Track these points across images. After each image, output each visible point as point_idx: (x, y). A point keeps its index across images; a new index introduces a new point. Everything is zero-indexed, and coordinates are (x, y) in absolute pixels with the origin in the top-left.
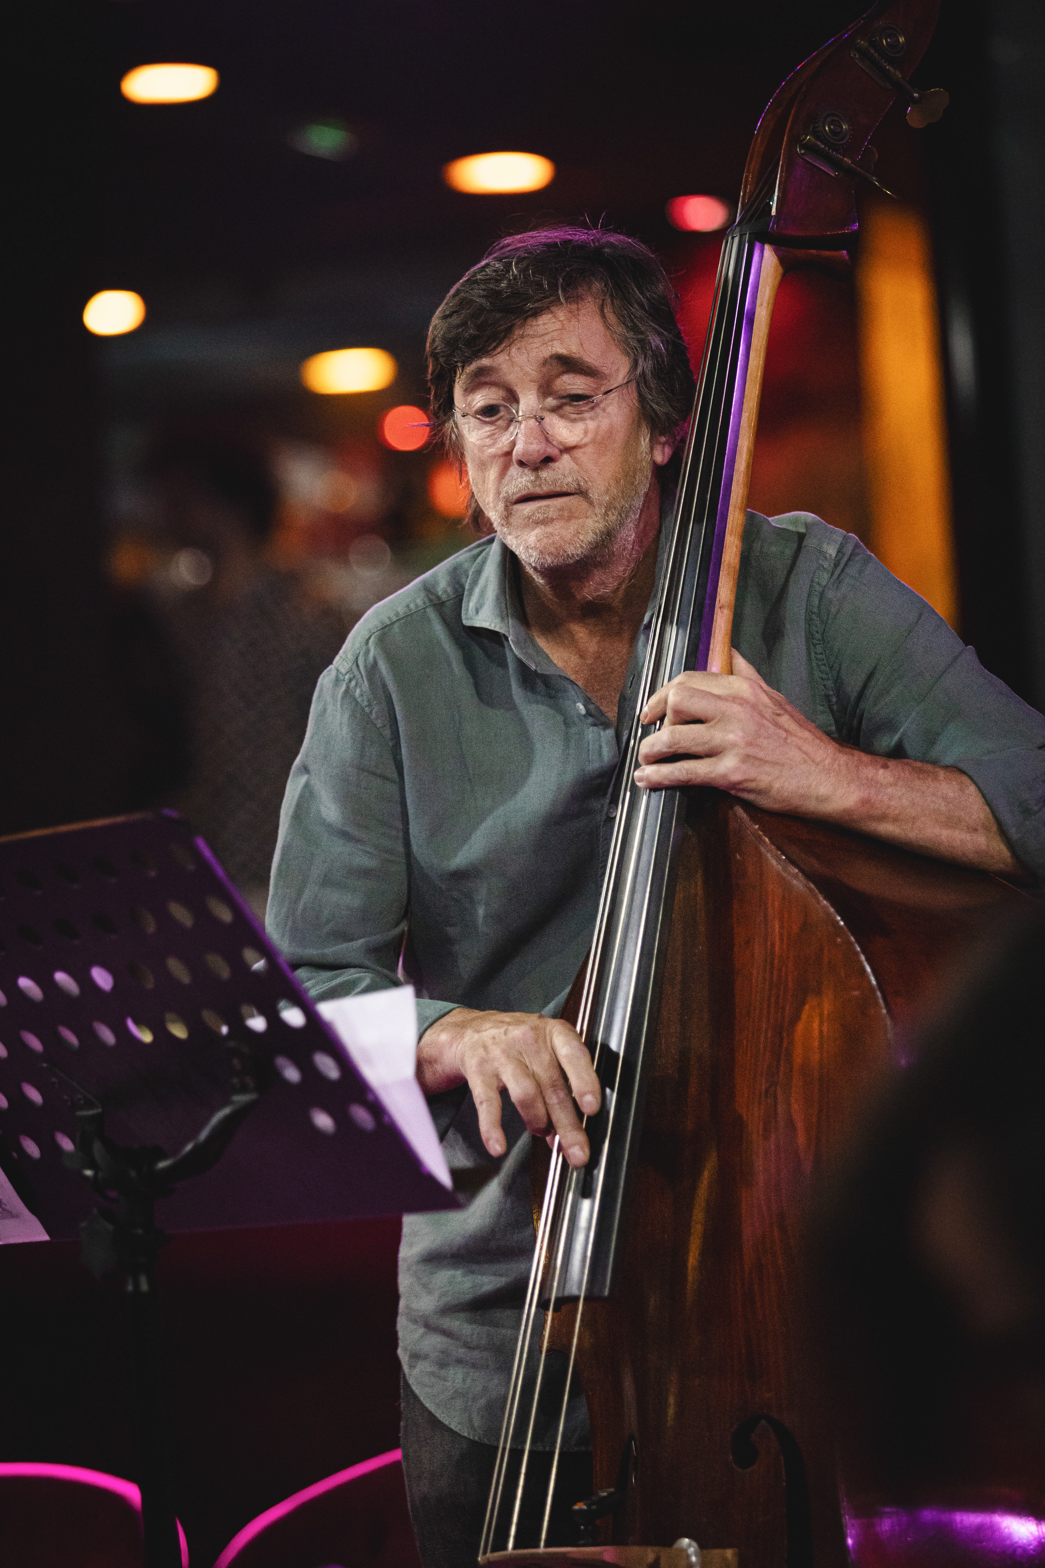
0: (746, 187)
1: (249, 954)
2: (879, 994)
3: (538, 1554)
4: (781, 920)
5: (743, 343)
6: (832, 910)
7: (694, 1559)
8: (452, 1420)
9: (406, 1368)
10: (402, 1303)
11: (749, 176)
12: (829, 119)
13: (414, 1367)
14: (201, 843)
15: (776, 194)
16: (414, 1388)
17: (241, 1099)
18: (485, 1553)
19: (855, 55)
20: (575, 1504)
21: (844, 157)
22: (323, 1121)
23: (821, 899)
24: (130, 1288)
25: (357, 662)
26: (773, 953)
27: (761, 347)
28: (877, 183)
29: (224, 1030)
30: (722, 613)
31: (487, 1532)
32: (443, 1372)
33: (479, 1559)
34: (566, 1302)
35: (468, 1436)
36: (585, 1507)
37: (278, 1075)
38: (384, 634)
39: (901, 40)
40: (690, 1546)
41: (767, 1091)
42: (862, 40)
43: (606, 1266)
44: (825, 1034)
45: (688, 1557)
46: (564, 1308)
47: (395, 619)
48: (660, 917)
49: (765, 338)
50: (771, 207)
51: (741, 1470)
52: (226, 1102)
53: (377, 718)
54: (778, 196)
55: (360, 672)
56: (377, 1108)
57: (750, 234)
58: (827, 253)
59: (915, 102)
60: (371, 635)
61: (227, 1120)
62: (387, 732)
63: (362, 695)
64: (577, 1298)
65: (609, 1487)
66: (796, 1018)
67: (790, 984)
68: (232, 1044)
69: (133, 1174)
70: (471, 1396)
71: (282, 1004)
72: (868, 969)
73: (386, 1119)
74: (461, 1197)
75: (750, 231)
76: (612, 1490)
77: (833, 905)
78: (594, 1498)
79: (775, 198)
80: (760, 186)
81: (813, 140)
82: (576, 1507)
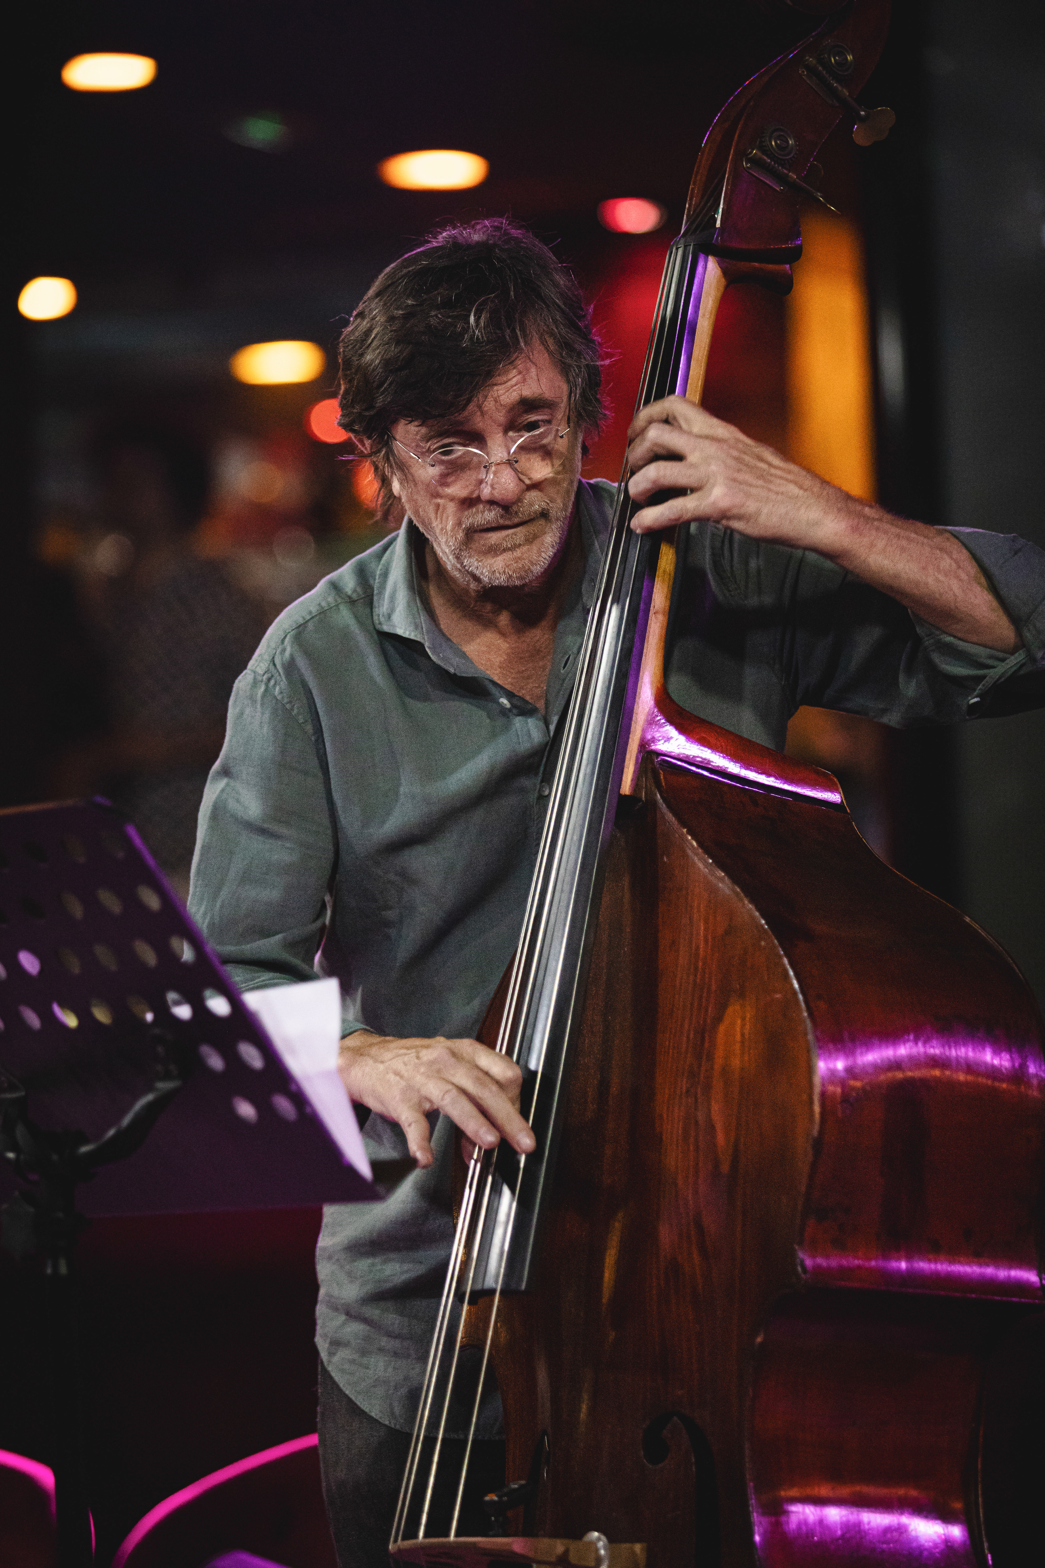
0: (691, 200)
1: (175, 942)
2: (801, 997)
3: (450, 1543)
4: (706, 922)
5: (684, 353)
6: (757, 914)
7: (602, 1552)
8: (374, 1407)
9: (324, 1355)
10: (322, 1292)
11: (694, 188)
12: (776, 134)
13: (334, 1354)
14: (132, 831)
15: (721, 206)
16: (333, 1374)
17: (164, 1086)
18: (396, 1541)
19: (803, 72)
20: (486, 1494)
21: (789, 172)
22: (246, 1110)
23: (746, 902)
24: (49, 1271)
25: (274, 661)
26: (697, 954)
27: (702, 357)
28: (821, 199)
29: (149, 1017)
30: (656, 618)
31: (399, 1520)
32: (365, 1360)
33: (390, 1547)
34: (481, 1296)
35: (389, 1425)
36: (496, 1498)
37: (201, 1063)
38: (300, 632)
39: (849, 58)
40: (599, 1539)
41: (688, 1091)
42: (811, 57)
43: (524, 1260)
44: (747, 1037)
45: (597, 1550)
46: (482, 1302)
47: (308, 617)
48: (587, 917)
49: (706, 348)
50: (715, 220)
51: (650, 1466)
52: (150, 1089)
53: (298, 714)
54: (723, 208)
55: (278, 671)
56: (300, 1099)
57: (694, 245)
58: (771, 267)
59: (862, 120)
60: (286, 636)
61: (150, 1106)
62: (309, 728)
63: (281, 693)
64: (492, 1292)
65: (520, 1480)
66: (719, 1019)
67: (714, 987)
68: (157, 1031)
69: (55, 1157)
70: (392, 1384)
71: (208, 993)
72: (791, 973)
73: (308, 1110)
74: (380, 1189)
75: (694, 242)
76: (523, 1482)
77: (758, 910)
78: (505, 1490)
79: (720, 210)
80: (705, 198)
81: (759, 154)
82: (487, 1498)
